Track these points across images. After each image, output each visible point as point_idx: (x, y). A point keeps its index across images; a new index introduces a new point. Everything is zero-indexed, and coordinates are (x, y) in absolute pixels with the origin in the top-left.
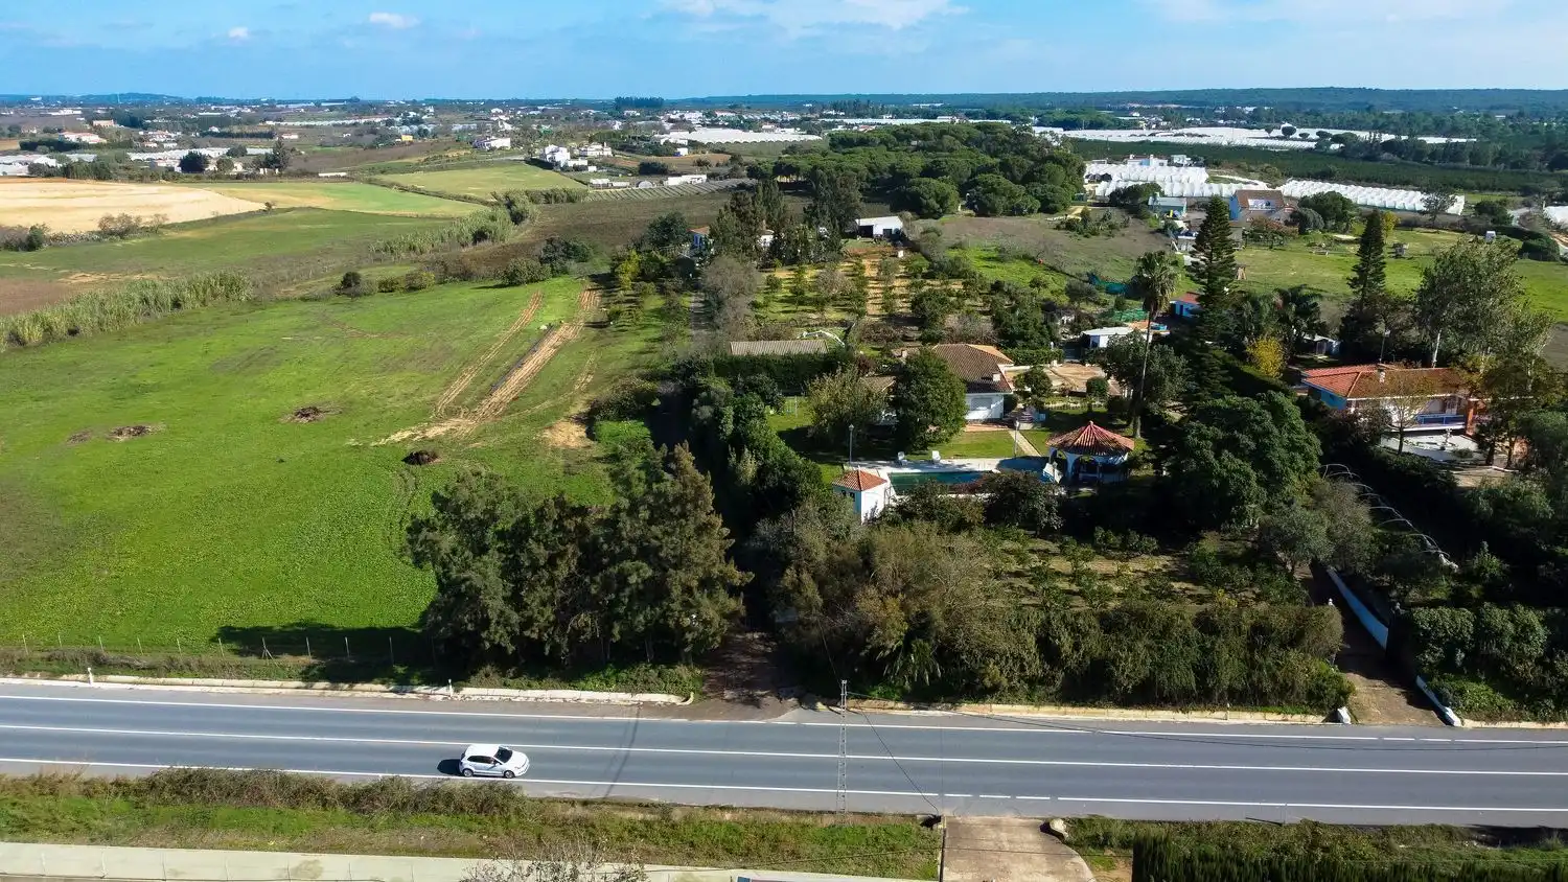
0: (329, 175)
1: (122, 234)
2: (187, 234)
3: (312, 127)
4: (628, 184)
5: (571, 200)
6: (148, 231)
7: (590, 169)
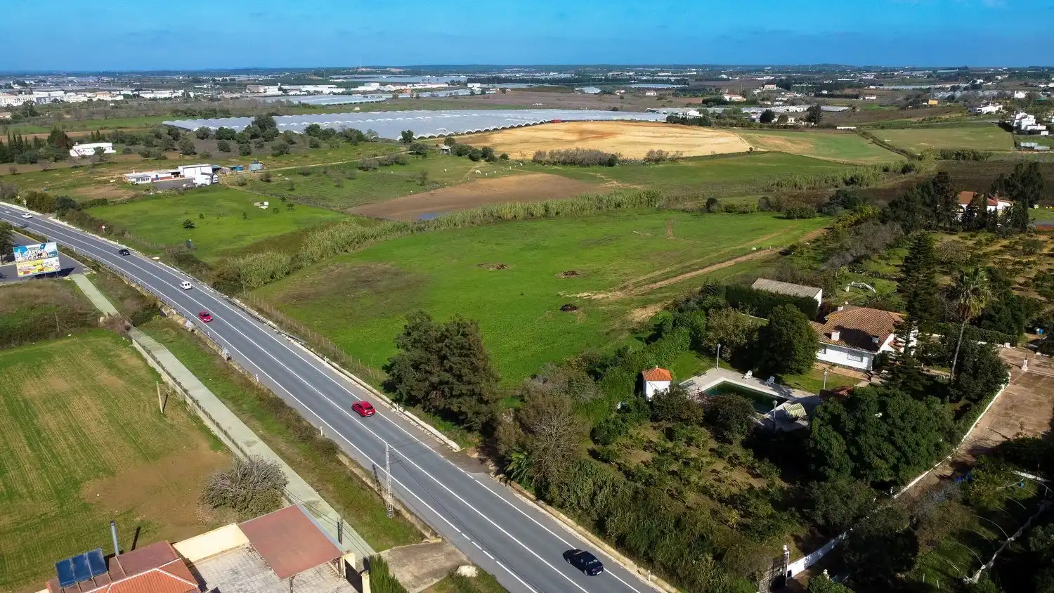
0: (843, 128)
1: (657, 161)
2: (690, 164)
3: (897, 90)
4: (1048, 148)
5: (976, 158)
6: (674, 160)
7: (1043, 133)
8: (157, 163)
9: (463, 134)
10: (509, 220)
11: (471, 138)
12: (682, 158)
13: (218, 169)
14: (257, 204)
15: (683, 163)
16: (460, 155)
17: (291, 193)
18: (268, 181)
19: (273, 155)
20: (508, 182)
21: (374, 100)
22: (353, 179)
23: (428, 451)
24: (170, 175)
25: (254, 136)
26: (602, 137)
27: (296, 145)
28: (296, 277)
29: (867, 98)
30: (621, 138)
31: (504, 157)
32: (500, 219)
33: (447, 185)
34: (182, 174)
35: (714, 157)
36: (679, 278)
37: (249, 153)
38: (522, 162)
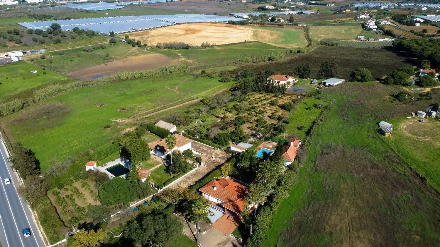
0: (301, 25)
1: (206, 47)
4: (366, 39)
6: (212, 46)
7: (374, 30)
8: (3, 49)
9: (139, 31)
10: (124, 80)
11: (142, 32)
12: (216, 46)
13: (25, 53)
14: (32, 71)
15: (216, 48)
16: (129, 43)
17: (50, 64)
18: (44, 58)
19: (54, 43)
20: (141, 58)
21: (118, 8)
22: (80, 56)
23: (13, 188)
24: (4, 56)
25: (50, 33)
26: (193, 33)
27: (66, 37)
28: (24, 111)
29: (330, 5)
30: (201, 34)
31: (145, 45)
32: (120, 80)
33: (115, 60)
34: (9, 55)
35: (229, 45)
36: (157, 112)
37: (43, 43)
38: (152, 47)
